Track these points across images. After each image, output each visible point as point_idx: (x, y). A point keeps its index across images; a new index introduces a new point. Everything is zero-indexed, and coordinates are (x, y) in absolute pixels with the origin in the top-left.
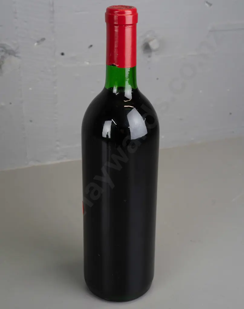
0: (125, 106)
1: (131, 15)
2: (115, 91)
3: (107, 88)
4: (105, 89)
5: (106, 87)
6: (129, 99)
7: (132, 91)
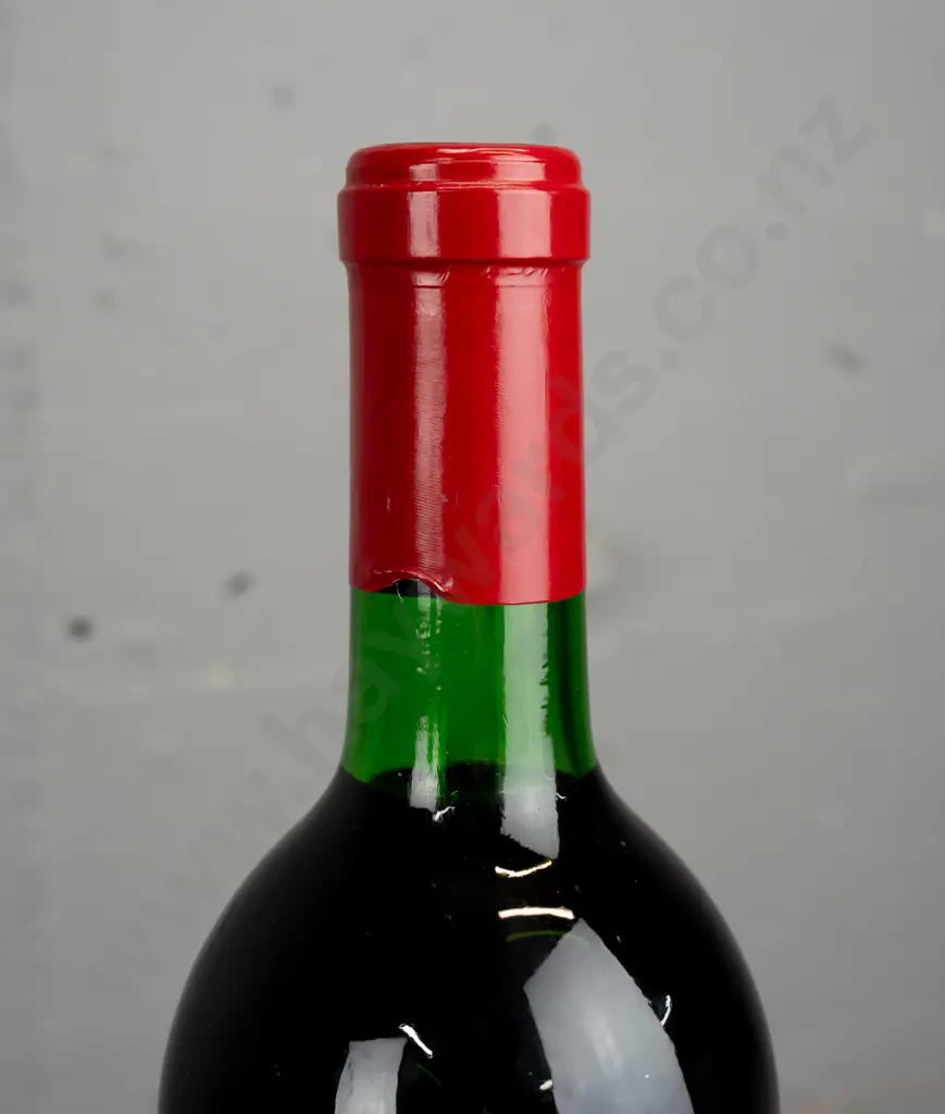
0: (504, 914)
1: (537, 186)
2: (426, 788)
3: (364, 775)
4: (344, 781)
5: (349, 769)
6: (542, 859)
7: (559, 790)
